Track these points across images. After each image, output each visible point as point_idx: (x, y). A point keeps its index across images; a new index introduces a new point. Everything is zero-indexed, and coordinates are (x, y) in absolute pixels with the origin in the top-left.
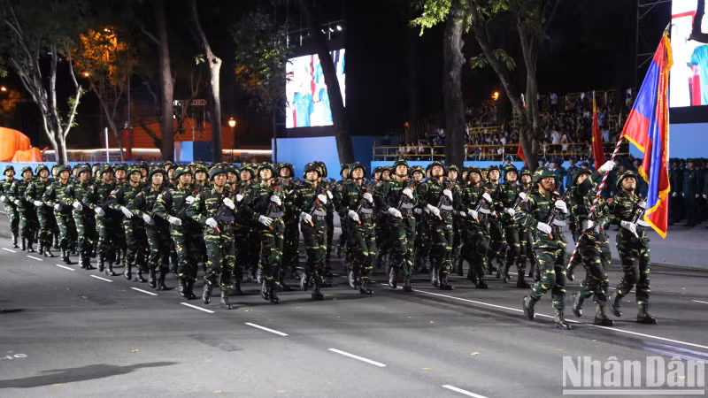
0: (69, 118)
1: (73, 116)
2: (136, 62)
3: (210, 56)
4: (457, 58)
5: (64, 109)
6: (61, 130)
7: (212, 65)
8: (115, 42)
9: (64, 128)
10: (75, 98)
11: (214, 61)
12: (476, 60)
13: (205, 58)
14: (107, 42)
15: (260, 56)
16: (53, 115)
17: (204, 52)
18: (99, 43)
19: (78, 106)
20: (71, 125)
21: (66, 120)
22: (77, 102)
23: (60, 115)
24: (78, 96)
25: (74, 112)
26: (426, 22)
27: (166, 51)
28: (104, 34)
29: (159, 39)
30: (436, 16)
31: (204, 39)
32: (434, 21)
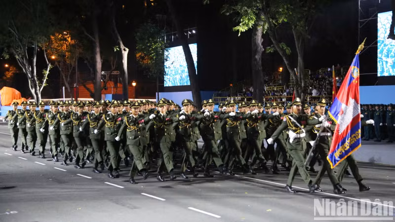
0: (43, 81)
1: (45, 80)
2: (81, 50)
3: (122, 47)
4: (259, 48)
5: (40, 76)
6: (38, 88)
7: (123, 52)
8: (69, 39)
9: (40, 87)
10: (47, 70)
11: (125, 50)
12: (269, 49)
13: (119, 48)
14: (65, 40)
15: (150, 47)
16: (34, 80)
17: (119, 45)
18: (61, 40)
20: (44, 85)
21: (41, 82)
22: (48, 72)
23: (38, 80)
24: (48, 69)
25: (46, 78)
26: (242, 29)
27: (98, 44)
28: (63, 35)
29: (94, 38)
30: (247, 25)
31: (119, 38)
32: (246, 28)
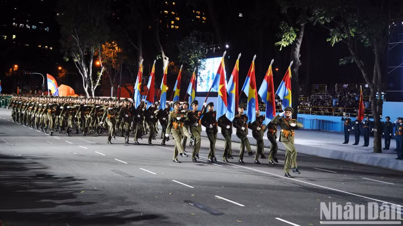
0: (97, 81)
1: (98, 81)
2: (125, 57)
3: (164, 56)
4: (297, 62)
5: (95, 77)
6: (92, 87)
7: (164, 60)
8: (117, 48)
9: (94, 86)
10: (100, 72)
11: (165, 59)
13: (161, 57)
14: (114, 48)
15: (190, 57)
16: (90, 79)
17: (161, 54)
18: (110, 48)
19: (102, 76)
20: (97, 84)
21: (95, 82)
22: (101, 74)
23: (93, 79)
24: (102, 72)
25: (99, 79)
26: (284, 44)
27: (141, 53)
28: (112, 44)
29: (138, 48)
30: (288, 41)
31: (161, 48)
32: (287, 44)
